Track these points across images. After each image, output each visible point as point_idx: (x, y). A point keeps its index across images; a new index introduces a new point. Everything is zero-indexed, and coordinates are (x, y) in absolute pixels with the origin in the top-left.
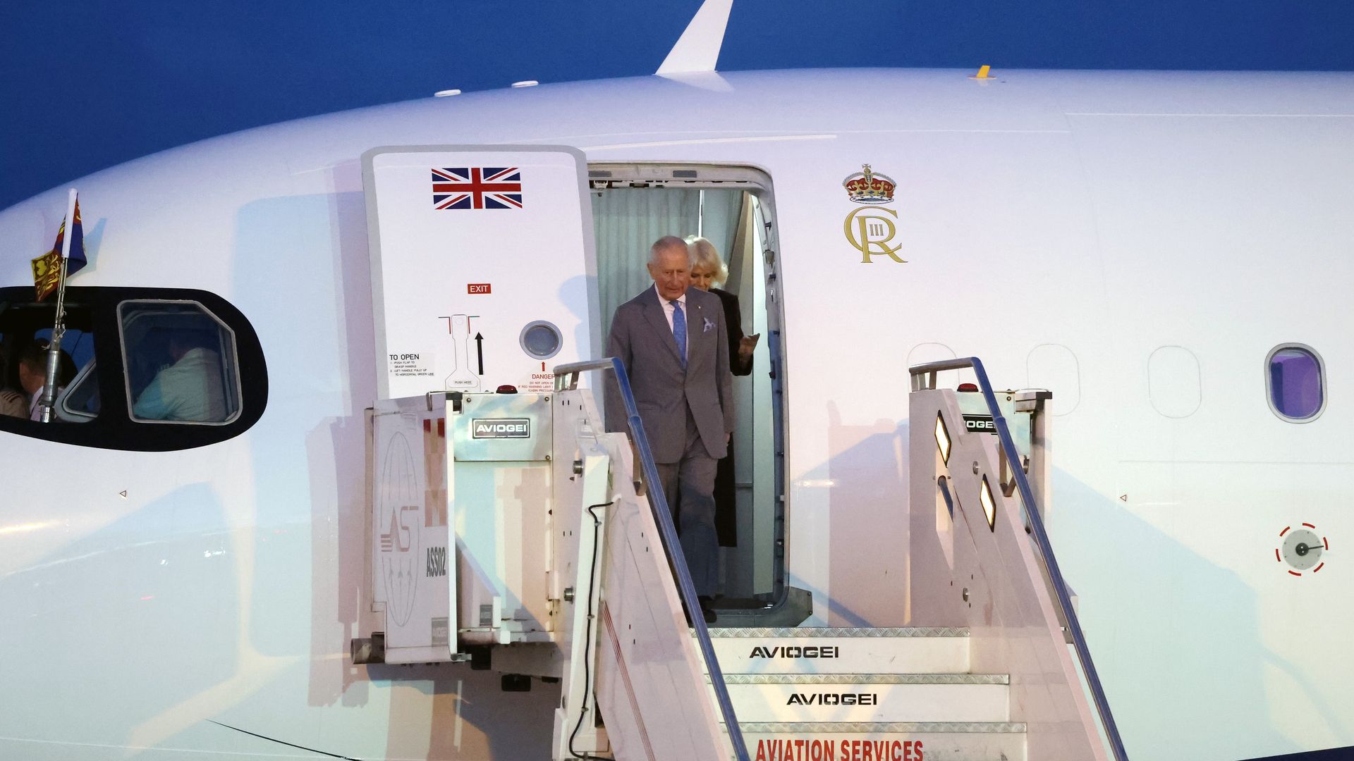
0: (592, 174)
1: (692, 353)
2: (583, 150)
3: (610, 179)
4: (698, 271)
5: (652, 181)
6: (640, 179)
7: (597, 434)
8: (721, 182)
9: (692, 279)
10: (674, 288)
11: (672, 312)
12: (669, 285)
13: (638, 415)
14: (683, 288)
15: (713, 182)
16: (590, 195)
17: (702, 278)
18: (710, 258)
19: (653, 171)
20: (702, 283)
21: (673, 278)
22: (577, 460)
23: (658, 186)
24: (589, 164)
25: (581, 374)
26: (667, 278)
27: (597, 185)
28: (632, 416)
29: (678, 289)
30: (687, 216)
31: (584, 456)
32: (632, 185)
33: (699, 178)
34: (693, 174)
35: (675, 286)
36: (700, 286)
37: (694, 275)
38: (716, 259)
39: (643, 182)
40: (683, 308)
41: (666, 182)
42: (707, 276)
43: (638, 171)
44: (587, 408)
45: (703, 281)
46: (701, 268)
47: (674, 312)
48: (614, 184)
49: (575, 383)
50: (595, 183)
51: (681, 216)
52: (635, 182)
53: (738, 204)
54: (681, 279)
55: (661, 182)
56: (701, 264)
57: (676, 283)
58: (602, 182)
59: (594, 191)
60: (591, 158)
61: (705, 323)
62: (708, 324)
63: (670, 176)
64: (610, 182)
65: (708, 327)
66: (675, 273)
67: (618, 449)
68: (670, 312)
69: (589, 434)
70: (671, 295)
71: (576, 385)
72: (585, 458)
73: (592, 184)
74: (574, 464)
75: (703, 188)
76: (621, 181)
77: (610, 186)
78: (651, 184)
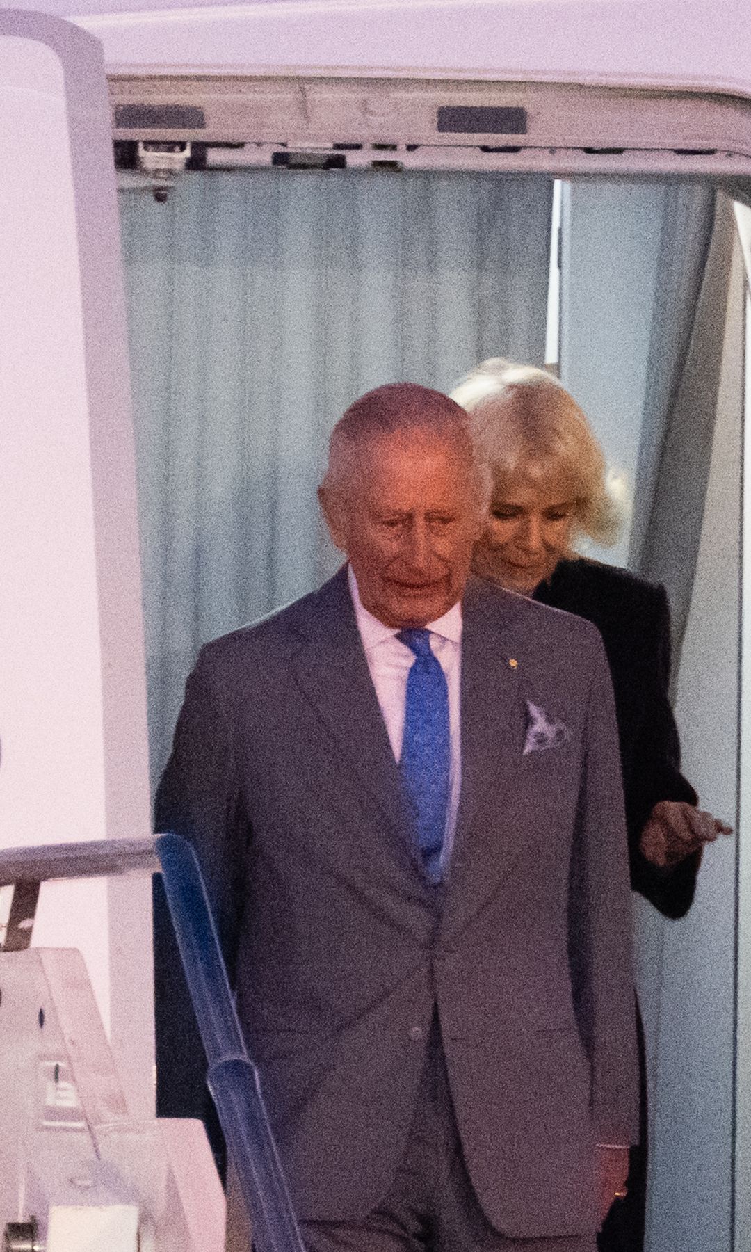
0: (128, 116)
1: (472, 834)
2: (86, 23)
3: (200, 135)
4: (522, 496)
5: (358, 147)
6: (317, 138)
7: (99, 1120)
8: (620, 151)
9: (496, 525)
10: (416, 580)
11: (405, 674)
12: (397, 570)
13: (244, 1057)
14: (448, 579)
15: (589, 151)
16: (113, 198)
17: (535, 521)
18: (565, 448)
19: (365, 108)
20: (535, 543)
21: (411, 541)
22: (21, 1219)
23: (379, 165)
24: (113, 79)
25: (49, 891)
26: (387, 542)
27: (150, 158)
28: (228, 1057)
29: (435, 583)
30: (505, 267)
31: (45, 1204)
32: (281, 159)
33: (535, 135)
34: (513, 119)
35: (420, 573)
36: (527, 551)
37: (502, 511)
38: (586, 445)
39: (324, 147)
40: (449, 660)
41: (411, 148)
42: (552, 515)
43: (304, 109)
44: (64, 1019)
45: (538, 532)
46: (533, 484)
47: (413, 670)
48: (215, 157)
49: (24, 924)
50: (141, 152)
51: (480, 267)
52: (300, 146)
53: (694, 227)
54: (443, 546)
55: (394, 147)
56: (536, 471)
57: (420, 562)
58: (170, 146)
59: (130, 180)
60: (118, 58)
61: (528, 721)
62: (540, 725)
63: (426, 130)
64: (200, 148)
65: (541, 739)
66: (420, 521)
67: (171, 1179)
68: (391, 671)
69: (73, 1114)
70: (402, 607)
71: (28, 933)
72: (46, 1214)
73: (126, 156)
74: (7, 1237)
75: (562, 175)
76: (240, 145)
77: (196, 163)
78: (354, 159)
